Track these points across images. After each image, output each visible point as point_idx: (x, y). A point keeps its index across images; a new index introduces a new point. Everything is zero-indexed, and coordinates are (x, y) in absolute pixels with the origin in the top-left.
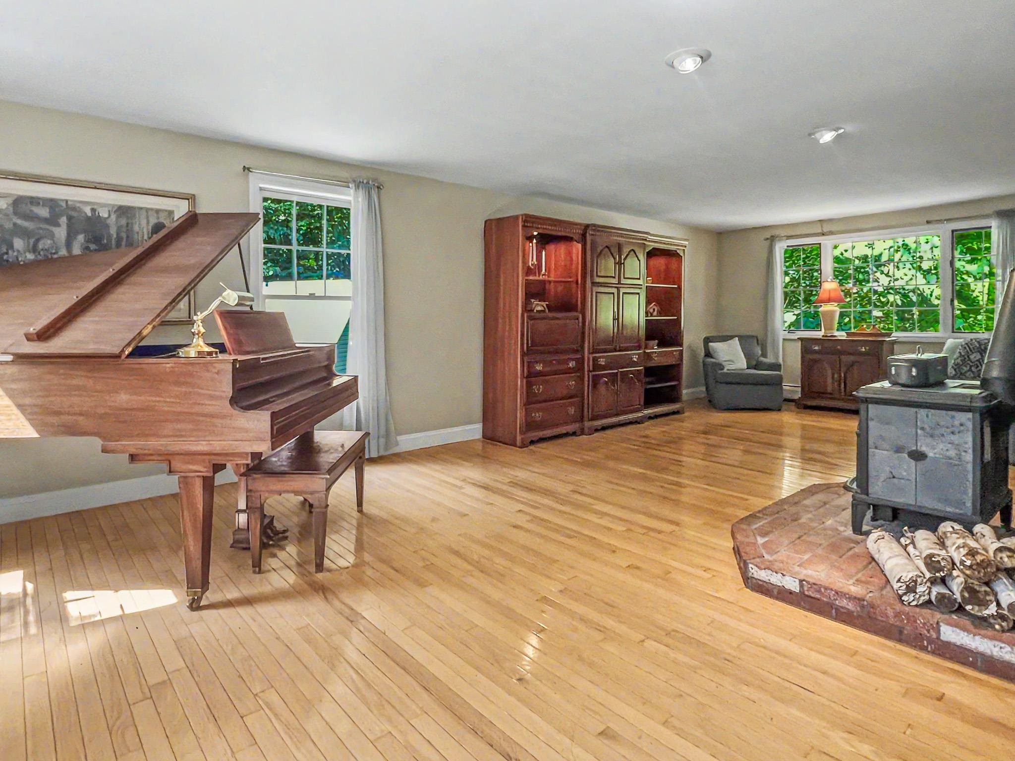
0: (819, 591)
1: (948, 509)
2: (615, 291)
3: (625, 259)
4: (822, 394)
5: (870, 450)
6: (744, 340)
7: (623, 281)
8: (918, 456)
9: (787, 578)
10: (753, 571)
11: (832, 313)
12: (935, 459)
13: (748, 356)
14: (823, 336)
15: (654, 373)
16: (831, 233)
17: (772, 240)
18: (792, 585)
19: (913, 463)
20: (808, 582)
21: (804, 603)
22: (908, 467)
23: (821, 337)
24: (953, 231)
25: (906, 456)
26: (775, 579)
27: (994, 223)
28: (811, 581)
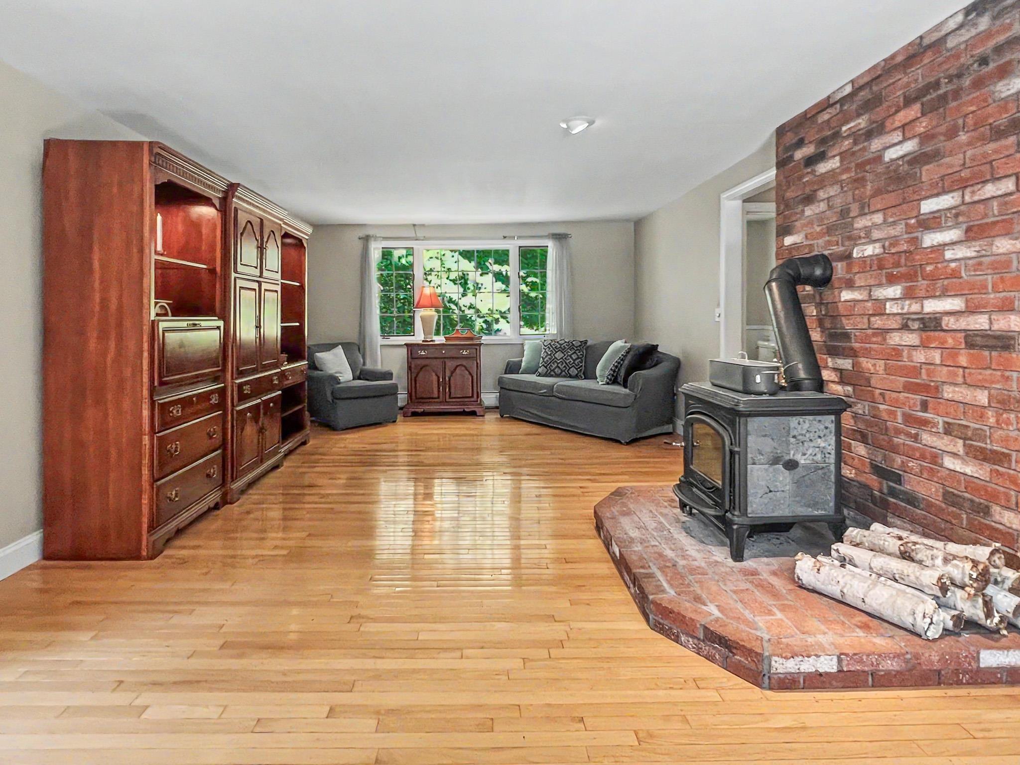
0: (861, 661)
1: (816, 513)
2: (255, 286)
3: (267, 242)
4: (429, 399)
5: (749, 467)
6: (347, 347)
7: (265, 274)
8: (791, 465)
9: (822, 658)
10: (777, 665)
11: (432, 317)
12: (805, 467)
13: (353, 365)
14: (423, 341)
15: (291, 395)
16: (425, 239)
17: (366, 239)
18: (827, 665)
19: (787, 472)
20: (846, 655)
21: (836, 682)
22: (784, 479)
23: (421, 342)
24: (520, 247)
25: (781, 466)
26: (808, 666)
27: (551, 245)
28: (851, 652)
